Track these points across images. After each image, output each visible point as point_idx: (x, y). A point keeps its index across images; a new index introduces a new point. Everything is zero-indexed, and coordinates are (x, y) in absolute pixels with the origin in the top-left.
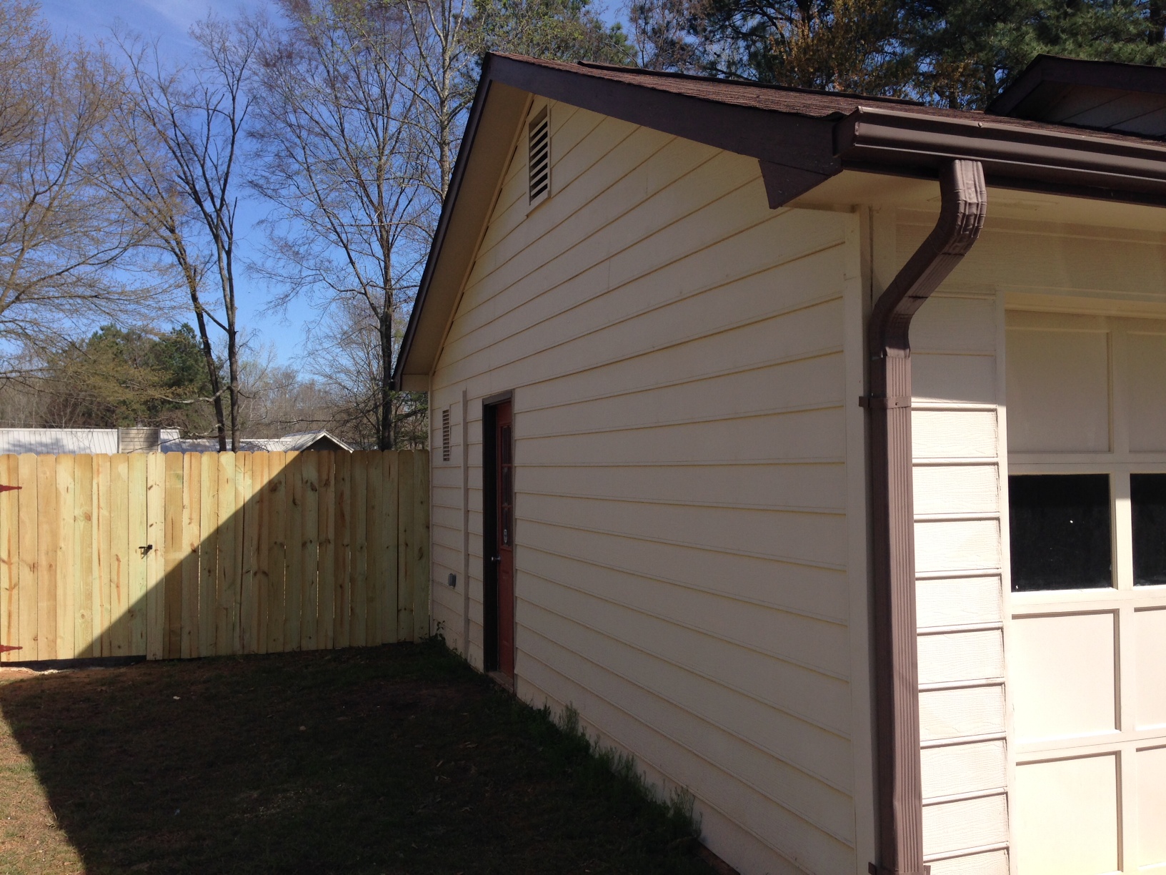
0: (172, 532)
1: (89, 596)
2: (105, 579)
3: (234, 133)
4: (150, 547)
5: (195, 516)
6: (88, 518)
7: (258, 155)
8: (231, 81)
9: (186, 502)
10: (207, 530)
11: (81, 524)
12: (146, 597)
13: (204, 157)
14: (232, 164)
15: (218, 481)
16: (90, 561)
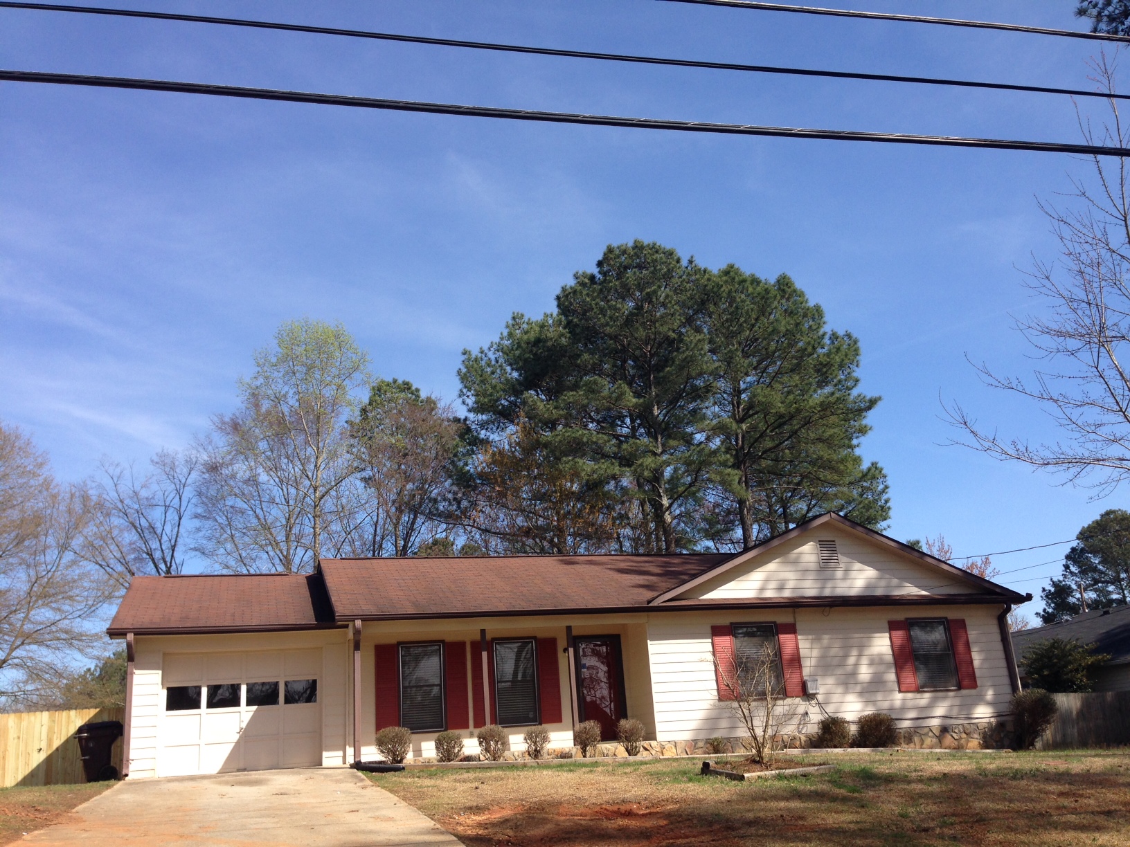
0: (50, 741)
1: (17, 769)
2: (24, 762)
3: (180, 519)
4: (41, 749)
5: (59, 736)
6: (19, 738)
7: (198, 530)
8: (178, 487)
9: (56, 730)
10: (63, 739)
11: (16, 740)
12: (38, 766)
13: (162, 534)
14: (178, 539)
15: (68, 723)
16: (18, 755)
